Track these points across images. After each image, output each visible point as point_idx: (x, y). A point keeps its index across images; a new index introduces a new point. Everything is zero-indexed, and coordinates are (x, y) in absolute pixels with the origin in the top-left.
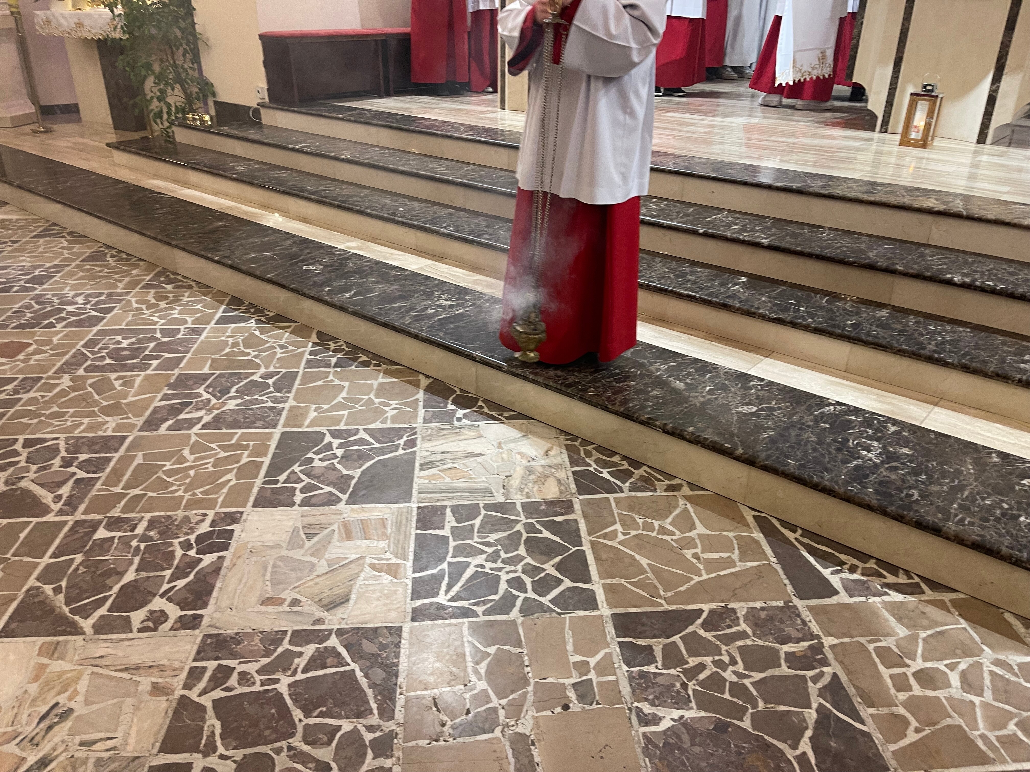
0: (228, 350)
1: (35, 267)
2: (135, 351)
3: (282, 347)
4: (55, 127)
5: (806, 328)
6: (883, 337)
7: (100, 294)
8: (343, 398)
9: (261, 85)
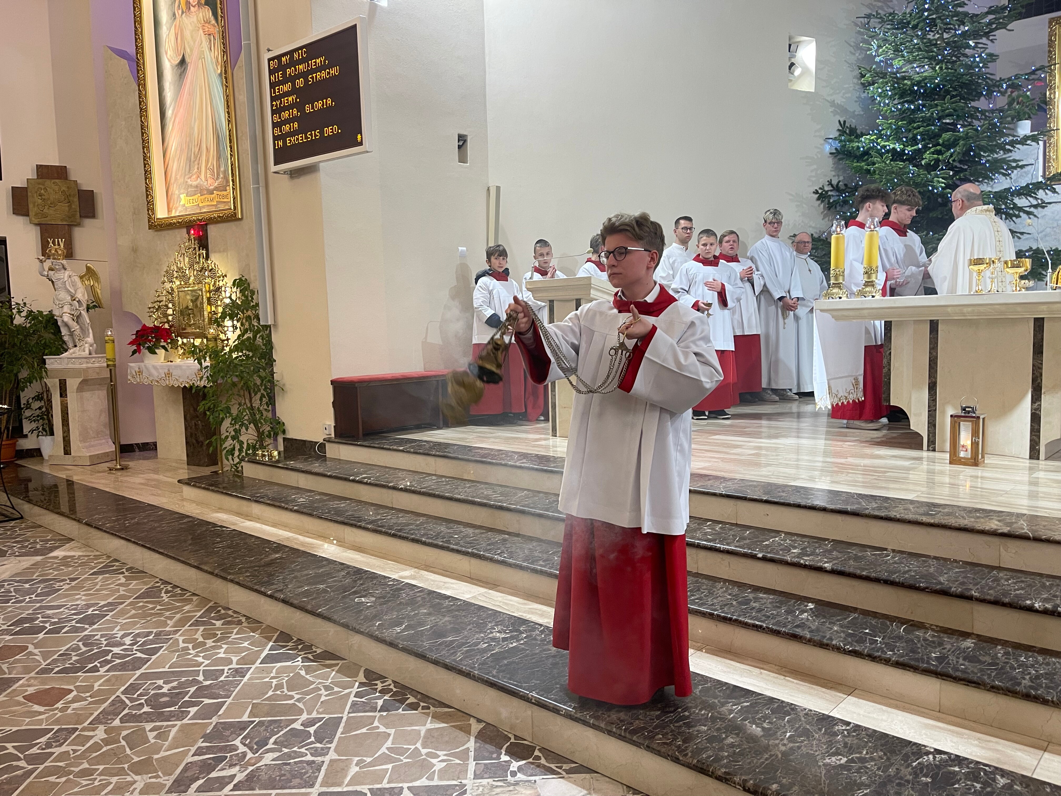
0: (270, 693)
1: (88, 606)
2: (175, 697)
3: (327, 688)
4: (131, 464)
5: (887, 662)
6: (972, 672)
7: (149, 634)
8: (388, 748)
9: (328, 423)
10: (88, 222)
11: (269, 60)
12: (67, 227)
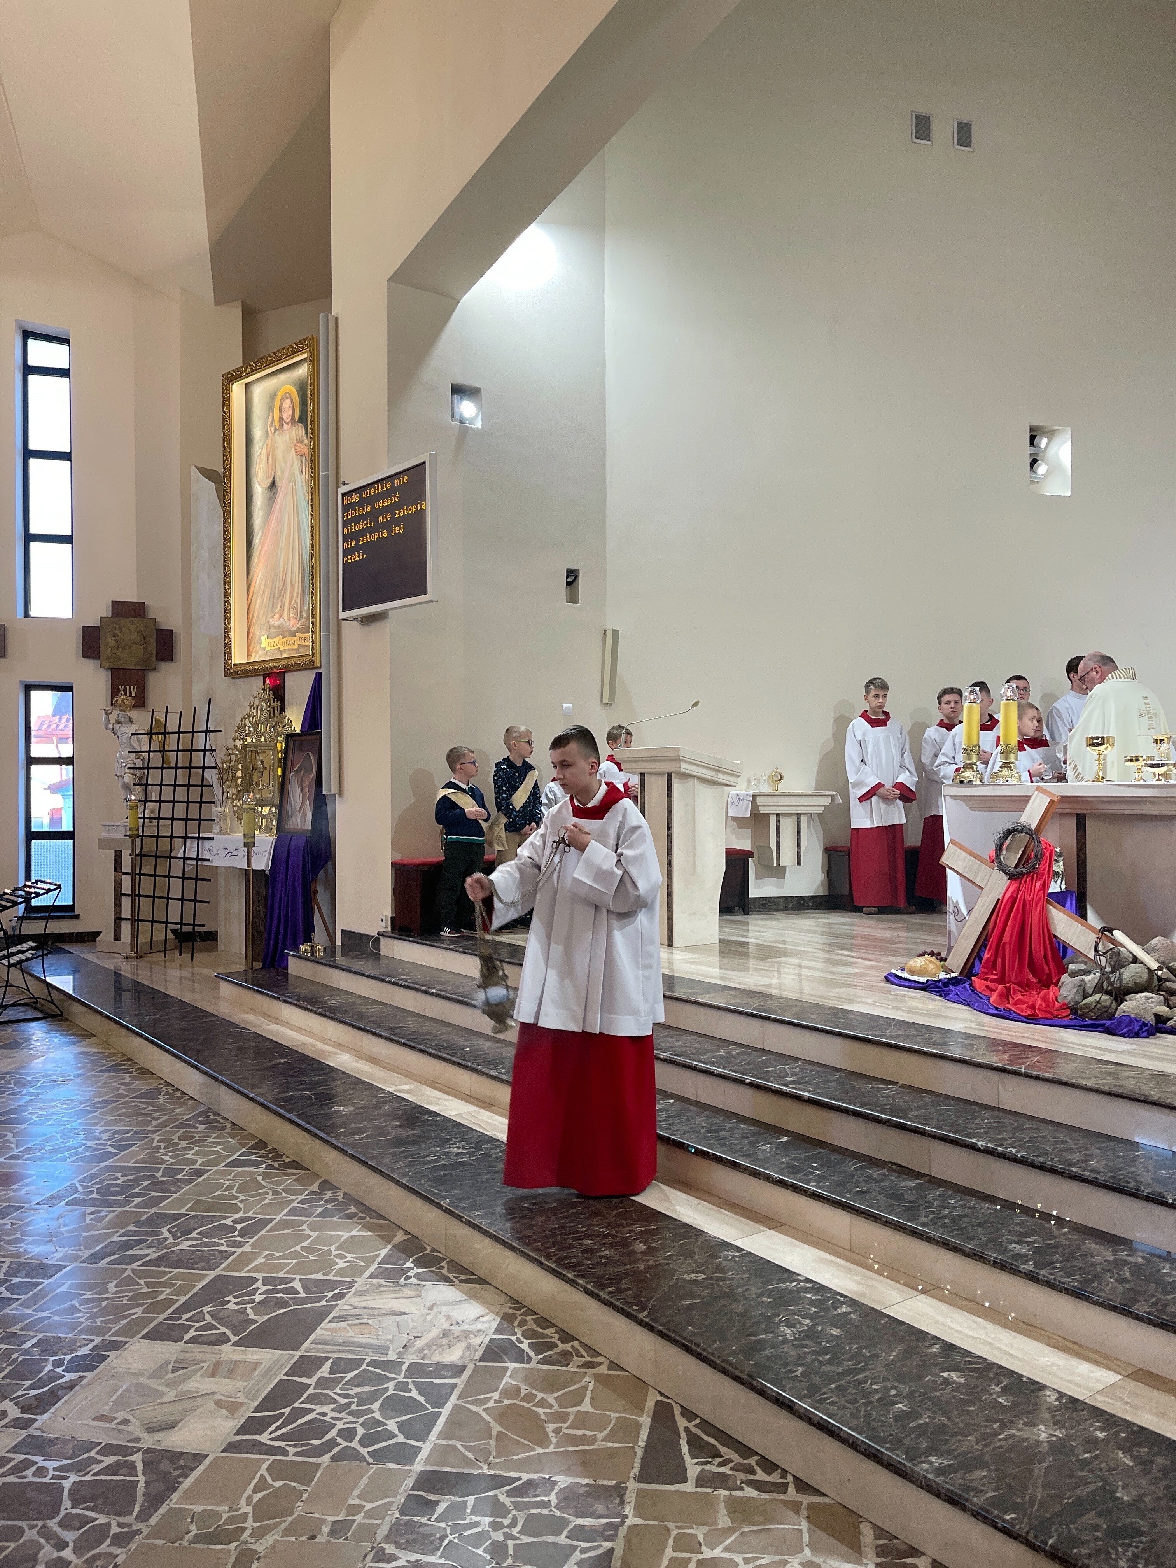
2: (126, 1188)
8: (302, 1247)
9: (385, 913)
10: (164, 666)
11: (343, 495)
12: (140, 672)
